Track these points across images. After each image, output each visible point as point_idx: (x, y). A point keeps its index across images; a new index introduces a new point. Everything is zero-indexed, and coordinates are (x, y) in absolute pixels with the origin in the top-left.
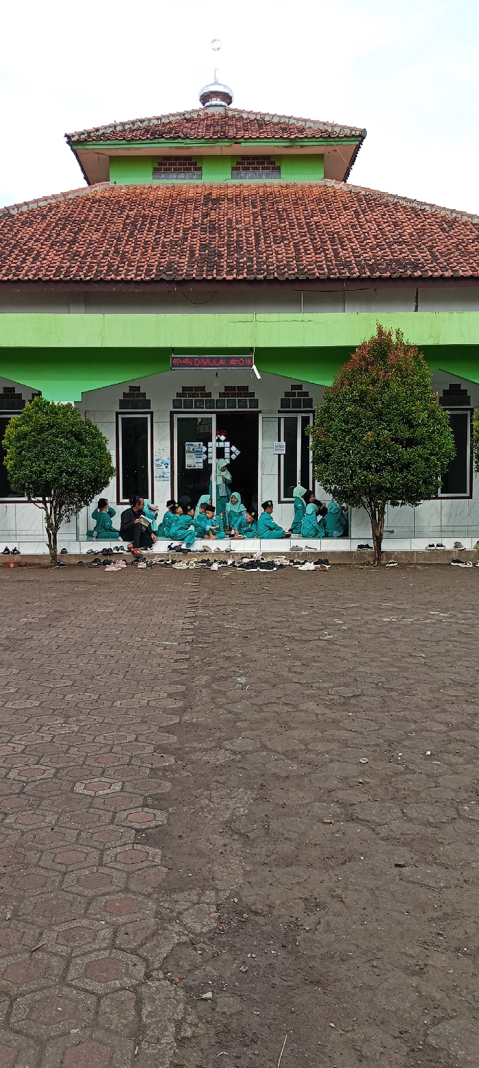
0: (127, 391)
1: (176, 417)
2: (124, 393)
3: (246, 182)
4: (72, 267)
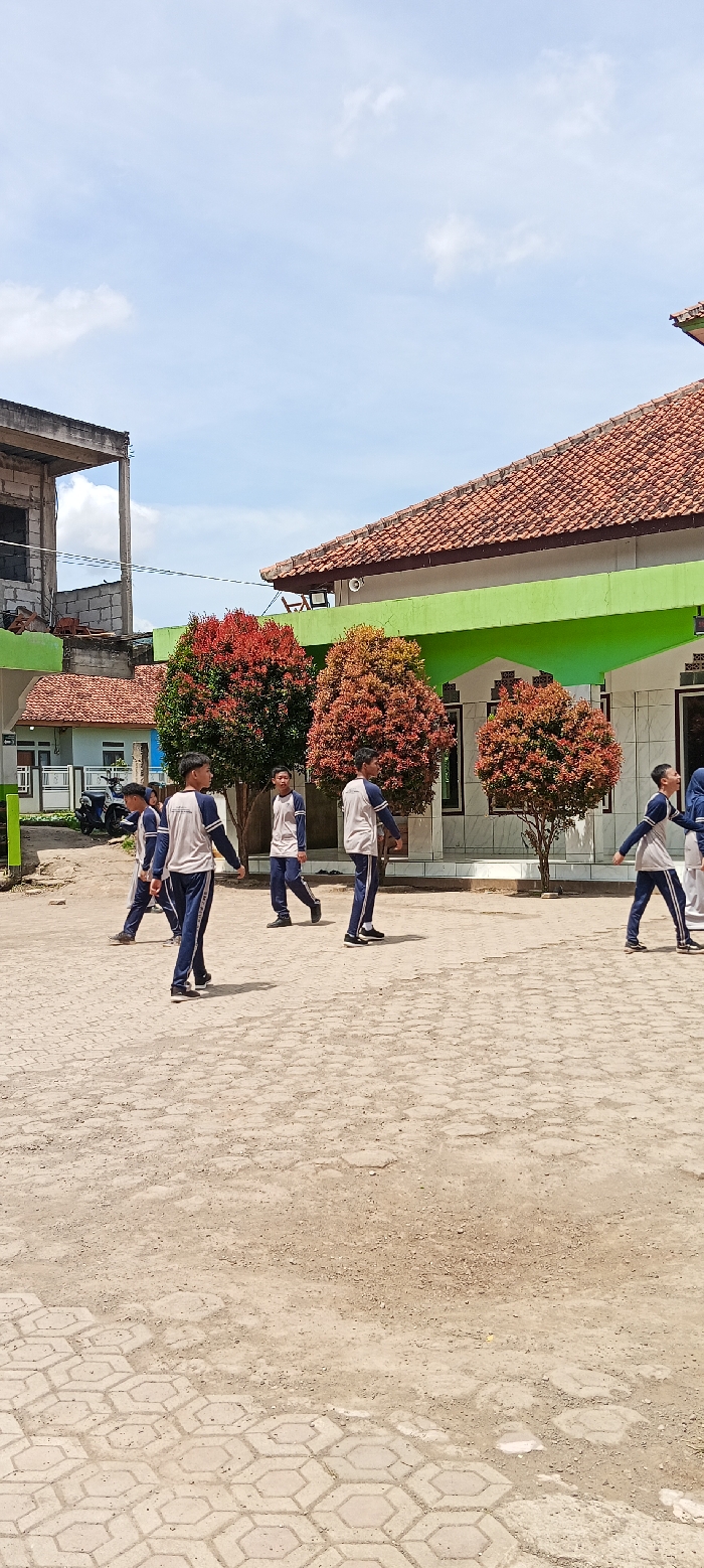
0: (691, 661)
2: (686, 665)
4: (615, 507)
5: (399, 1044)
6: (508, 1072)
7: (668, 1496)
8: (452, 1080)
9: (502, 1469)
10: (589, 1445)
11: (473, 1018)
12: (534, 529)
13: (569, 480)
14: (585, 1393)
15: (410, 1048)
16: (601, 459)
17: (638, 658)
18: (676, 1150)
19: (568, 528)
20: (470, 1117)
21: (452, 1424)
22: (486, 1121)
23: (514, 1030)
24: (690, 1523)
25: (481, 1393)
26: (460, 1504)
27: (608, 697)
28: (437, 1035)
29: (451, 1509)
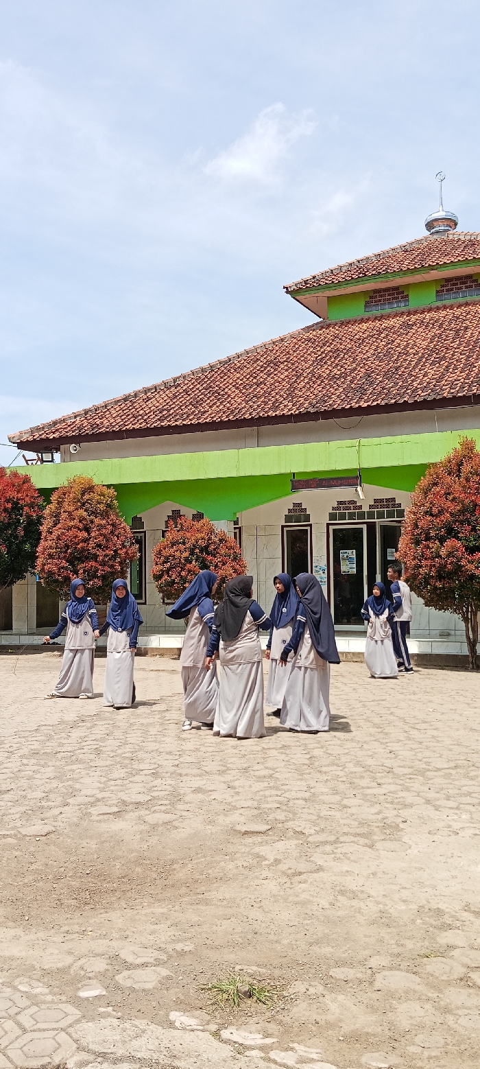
0: (291, 507)
1: (331, 528)
2: (289, 510)
3: (447, 302)
4: (245, 406)
5: (74, 758)
6: (141, 773)
7: (174, 1016)
8: (104, 779)
9: (78, 1007)
10: (133, 990)
11: (127, 739)
12: (194, 418)
13: (217, 388)
14: (139, 961)
15: (81, 760)
16: (238, 375)
17: (258, 504)
18: (235, 817)
19: (215, 419)
20: (110, 802)
21: (53, 983)
22: (120, 804)
23: (152, 746)
24: (184, 1029)
25: (75, 965)
26: (46, 1027)
27: (240, 528)
28: (101, 751)
29: (39, 1030)
